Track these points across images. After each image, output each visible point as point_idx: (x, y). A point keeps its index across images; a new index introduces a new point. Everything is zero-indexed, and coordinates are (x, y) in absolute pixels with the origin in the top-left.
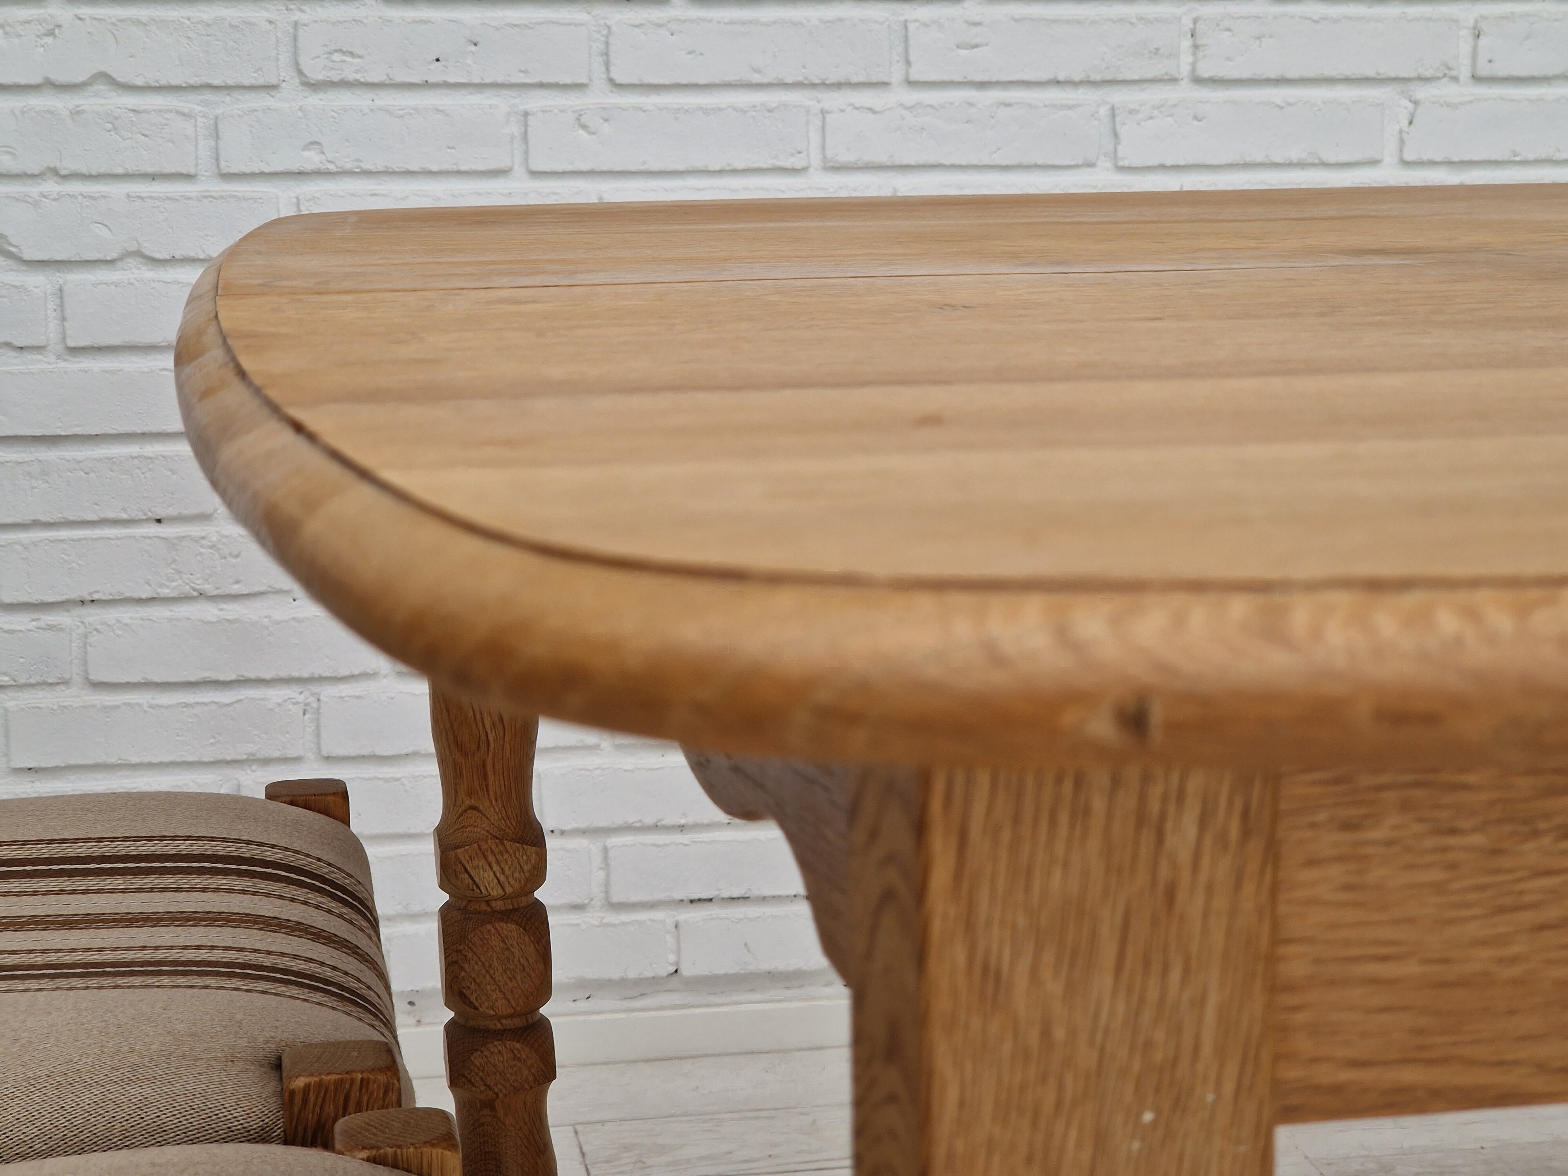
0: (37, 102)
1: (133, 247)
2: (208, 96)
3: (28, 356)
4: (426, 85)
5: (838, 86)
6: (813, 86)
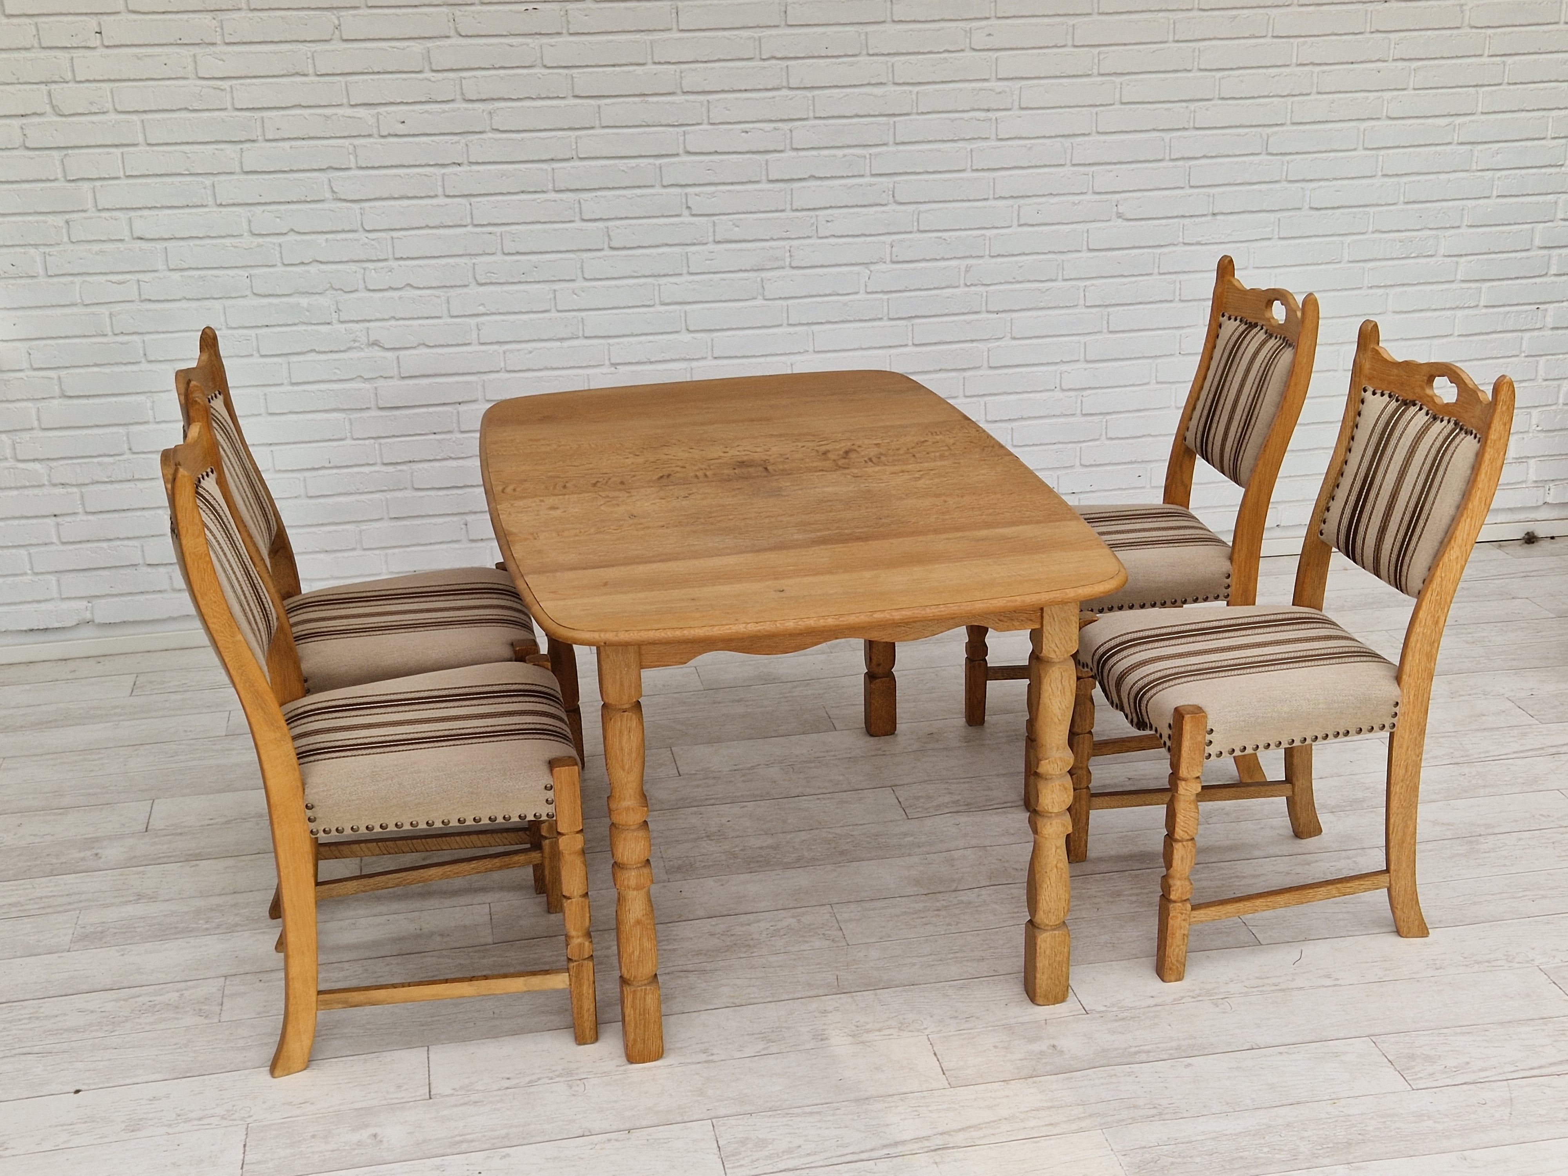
0: (386, 294)
1: (422, 342)
2: (445, 289)
3: (388, 380)
4: (520, 282)
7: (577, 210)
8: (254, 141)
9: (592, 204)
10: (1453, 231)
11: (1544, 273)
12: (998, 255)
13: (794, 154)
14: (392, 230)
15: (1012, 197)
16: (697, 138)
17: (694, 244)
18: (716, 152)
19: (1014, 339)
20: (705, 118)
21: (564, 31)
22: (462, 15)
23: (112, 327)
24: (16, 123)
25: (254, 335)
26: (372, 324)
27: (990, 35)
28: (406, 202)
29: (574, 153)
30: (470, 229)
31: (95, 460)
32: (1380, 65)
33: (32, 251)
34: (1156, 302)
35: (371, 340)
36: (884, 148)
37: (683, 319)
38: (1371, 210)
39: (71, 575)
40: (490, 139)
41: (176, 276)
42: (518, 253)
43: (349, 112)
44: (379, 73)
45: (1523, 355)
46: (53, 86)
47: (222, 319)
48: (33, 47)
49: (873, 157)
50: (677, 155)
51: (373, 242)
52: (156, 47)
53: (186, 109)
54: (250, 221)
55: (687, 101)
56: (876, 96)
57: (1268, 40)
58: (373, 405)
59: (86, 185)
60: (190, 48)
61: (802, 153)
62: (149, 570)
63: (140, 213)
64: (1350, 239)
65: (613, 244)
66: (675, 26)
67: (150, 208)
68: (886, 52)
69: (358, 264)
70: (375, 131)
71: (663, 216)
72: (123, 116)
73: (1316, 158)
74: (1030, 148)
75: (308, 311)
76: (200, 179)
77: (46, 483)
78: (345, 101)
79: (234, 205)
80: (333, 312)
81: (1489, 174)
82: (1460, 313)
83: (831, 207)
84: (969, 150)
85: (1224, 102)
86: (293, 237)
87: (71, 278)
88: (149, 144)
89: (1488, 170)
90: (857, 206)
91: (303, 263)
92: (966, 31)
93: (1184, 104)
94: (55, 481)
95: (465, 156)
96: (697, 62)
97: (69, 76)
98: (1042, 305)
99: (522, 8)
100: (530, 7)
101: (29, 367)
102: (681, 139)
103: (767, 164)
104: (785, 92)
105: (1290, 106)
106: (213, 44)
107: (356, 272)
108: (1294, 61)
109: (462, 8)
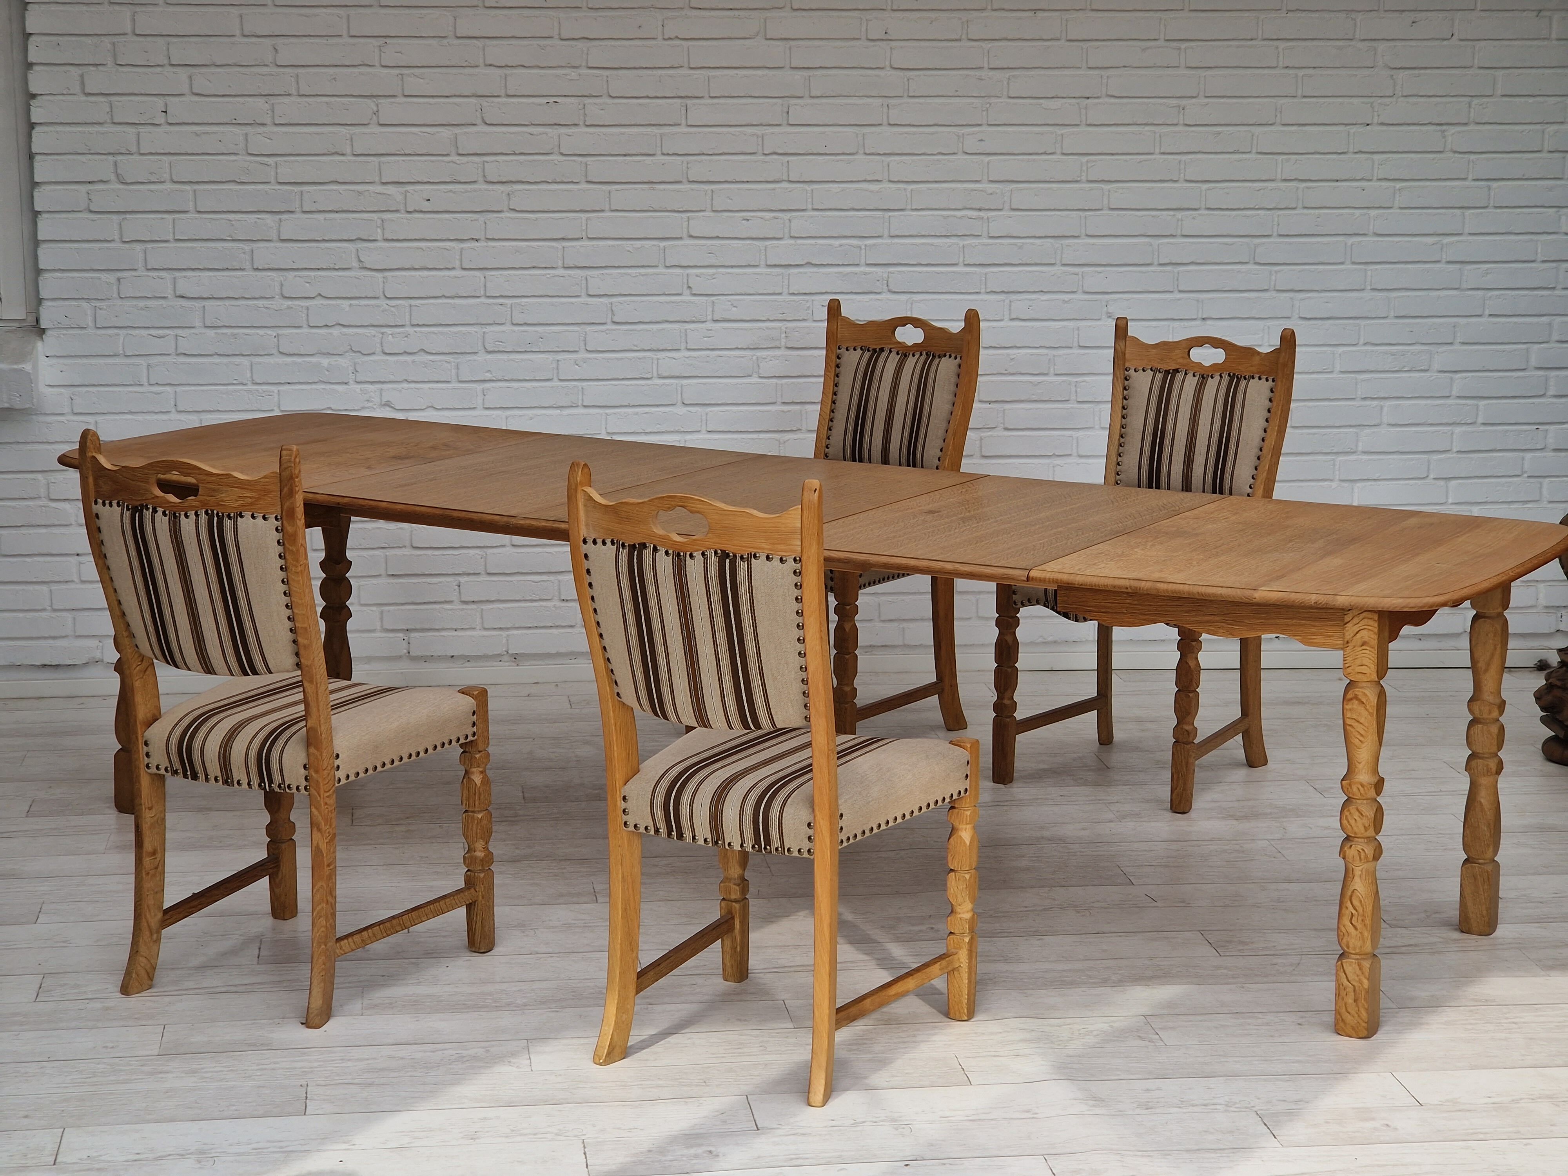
0: (401, 358)
1: (430, 405)
2: (456, 356)
4: (526, 351)
5: (663, 350)
6: (654, 350)
7: (584, 286)
8: (292, 212)
9: (598, 281)
10: (1445, 348)
11: (1542, 393)
12: (990, 348)
13: (792, 241)
14: (411, 298)
15: (1003, 292)
16: (699, 225)
17: (694, 322)
18: (718, 237)
19: (1006, 429)
20: (709, 207)
21: (581, 123)
22: (489, 106)
23: (148, 378)
24: (83, 188)
25: (276, 391)
26: (385, 386)
27: (981, 140)
28: (425, 273)
29: (584, 233)
30: (483, 300)
32: (1364, 184)
33: (84, 304)
35: (384, 400)
36: (879, 241)
37: (679, 392)
38: (1363, 323)
40: (506, 218)
41: (211, 333)
42: (526, 324)
43: (380, 189)
44: (409, 155)
45: (1526, 475)
46: (119, 158)
47: (249, 375)
48: (105, 123)
49: (867, 248)
50: (681, 238)
51: (393, 309)
52: (212, 126)
53: (234, 181)
54: (282, 285)
55: (692, 190)
56: (872, 192)
57: (1252, 156)
59: (138, 247)
60: (243, 128)
61: (799, 241)
63: (184, 273)
64: (1341, 349)
65: (616, 319)
66: (683, 122)
67: (193, 270)
68: (882, 153)
69: (377, 329)
70: (402, 207)
71: (665, 294)
72: (178, 186)
74: (1021, 247)
75: (327, 370)
76: (241, 245)
78: (377, 179)
79: (269, 269)
80: (350, 372)
81: (1480, 293)
82: (1458, 430)
84: (961, 246)
85: (1211, 212)
86: (320, 301)
87: (116, 331)
88: (199, 212)
89: (1478, 289)
90: (851, 293)
91: (327, 326)
92: (958, 136)
93: (1171, 213)
95: (483, 233)
96: (703, 154)
97: (134, 149)
98: (1034, 398)
99: (545, 100)
100: (552, 100)
101: (70, 411)
102: (685, 224)
103: (766, 250)
104: (785, 185)
105: (1276, 219)
106: (263, 125)
107: (374, 336)
108: (1279, 176)
109: (487, 99)
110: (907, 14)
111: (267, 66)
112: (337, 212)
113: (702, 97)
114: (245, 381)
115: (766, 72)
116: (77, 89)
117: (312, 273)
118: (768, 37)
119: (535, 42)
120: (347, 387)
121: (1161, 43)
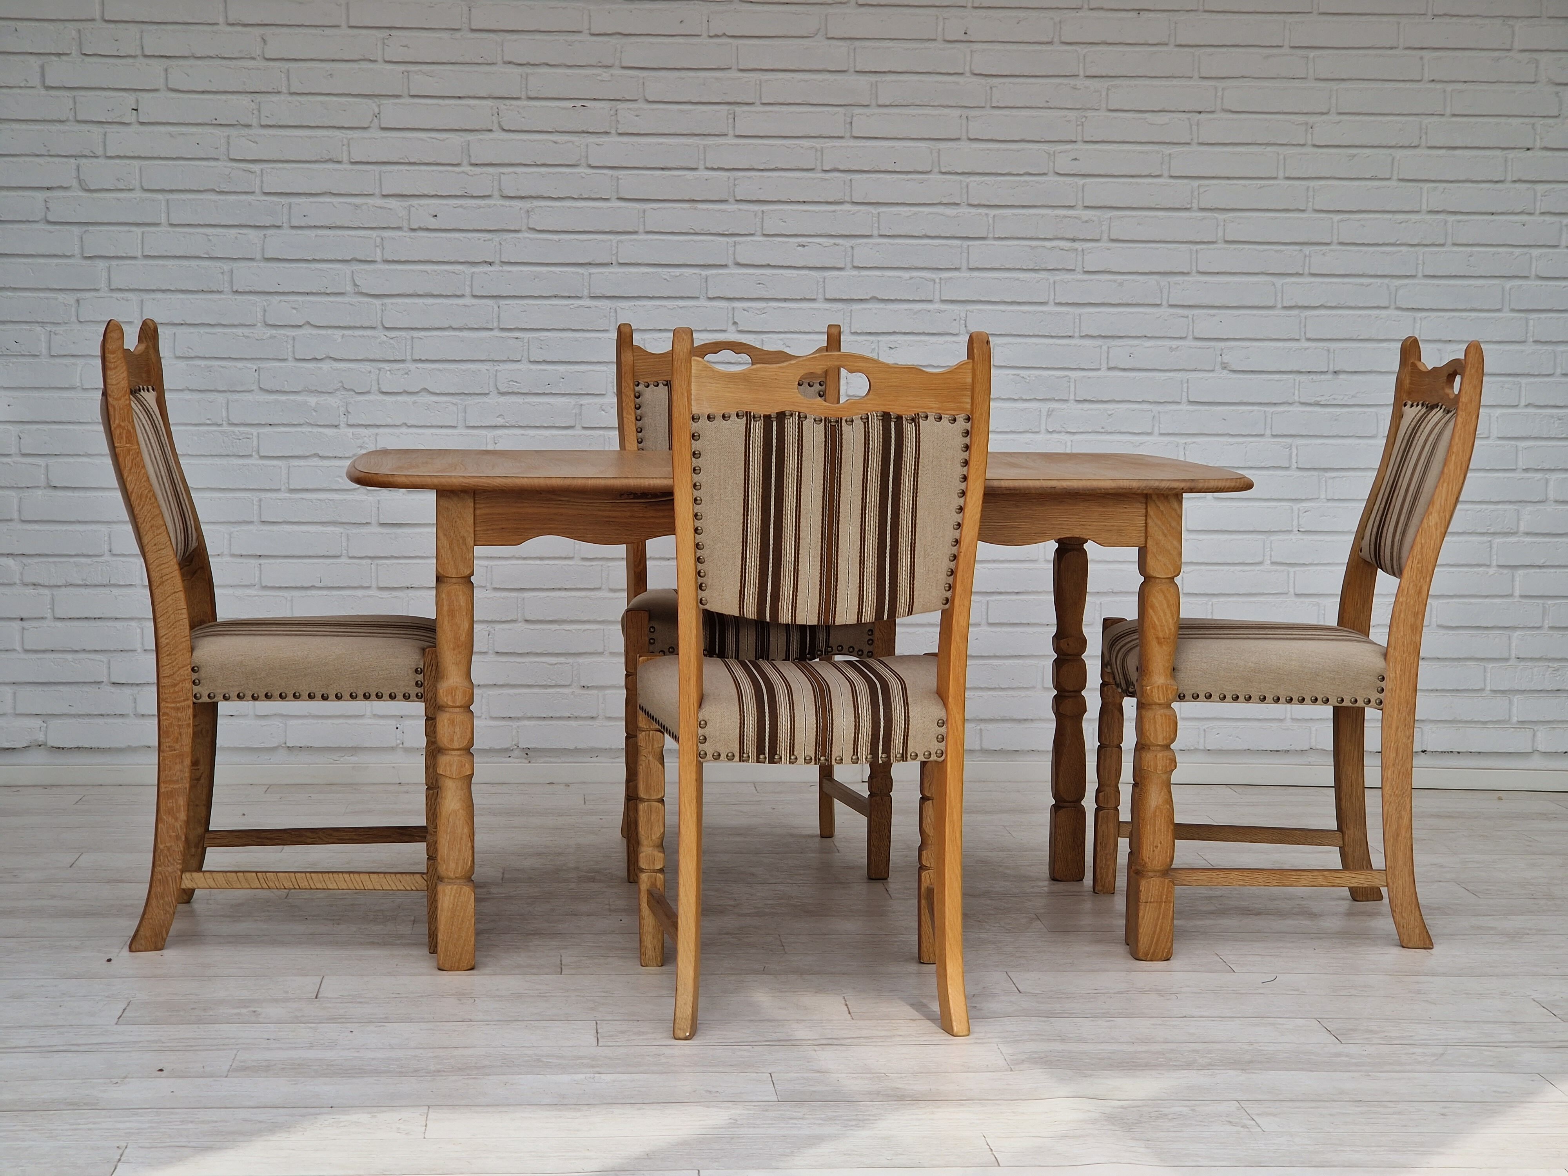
0: (400, 398)
2: (463, 397)
4: (544, 394)
7: (613, 319)
8: (279, 227)
9: (630, 314)
12: (1085, 400)
13: (855, 273)
14: (413, 329)
15: (1101, 336)
16: (747, 250)
18: (769, 266)
20: (759, 230)
21: (613, 131)
22: (506, 109)
24: (40, 196)
25: (255, 434)
26: (381, 430)
27: (1076, 159)
28: (431, 301)
29: (614, 258)
30: (496, 333)
31: (72, 560)
32: (1525, 218)
33: (38, 329)
34: (1268, 468)
35: (379, 446)
36: (956, 274)
38: (1524, 380)
39: (29, 688)
40: (525, 238)
41: (181, 364)
42: (545, 362)
43: (380, 202)
44: (415, 164)
46: (83, 161)
47: (224, 414)
48: (67, 120)
49: (943, 282)
50: (726, 266)
51: (391, 341)
52: (190, 127)
53: (214, 190)
54: (265, 311)
55: (740, 210)
56: (948, 216)
57: (1394, 183)
58: (374, 521)
59: (101, 264)
60: (225, 129)
61: (864, 273)
62: (113, 689)
63: (153, 295)
66: (731, 133)
67: (163, 291)
68: (960, 172)
69: (373, 364)
70: (405, 224)
71: (706, 332)
72: (148, 195)
73: (1454, 317)
74: (1121, 284)
75: (315, 411)
76: (219, 264)
77: (18, 582)
78: (377, 191)
79: (251, 292)
80: (341, 413)
83: (894, 333)
84: (1052, 281)
85: (1344, 248)
86: (307, 331)
87: (73, 360)
88: (171, 225)
90: (924, 334)
91: (315, 359)
92: (1049, 154)
93: (1298, 248)
94: (26, 580)
95: (498, 256)
96: (753, 170)
97: (99, 151)
99: (570, 104)
100: (579, 104)
101: (17, 452)
102: (731, 249)
103: (824, 282)
104: (847, 207)
105: (1421, 258)
106: (248, 126)
107: (370, 372)
108: (1424, 207)
109: (507, 102)
110: (991, 12)
111: (253, 58)
112: (330, 228)
113: (753, 104)
114: (220, 422)
115: (827, 76)
116: (36, 81)
117: (300, 298)
118: (829, 36)
119: (562, 38)
120: (338, 430)
121: (1286, 50)
